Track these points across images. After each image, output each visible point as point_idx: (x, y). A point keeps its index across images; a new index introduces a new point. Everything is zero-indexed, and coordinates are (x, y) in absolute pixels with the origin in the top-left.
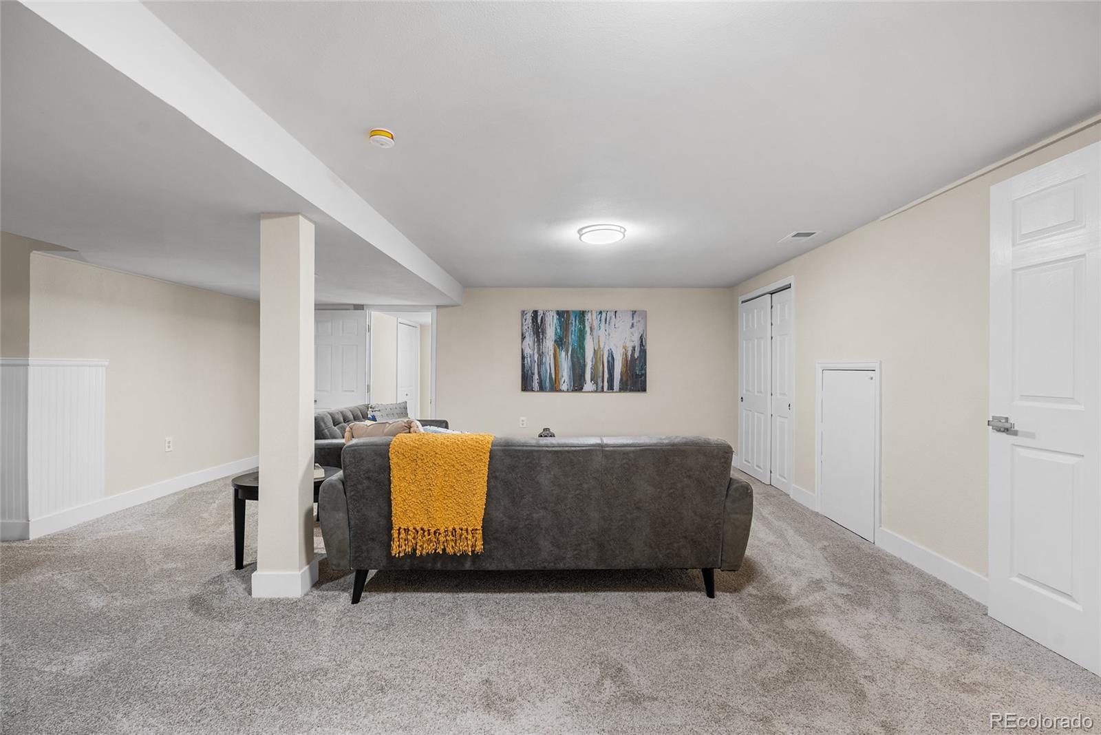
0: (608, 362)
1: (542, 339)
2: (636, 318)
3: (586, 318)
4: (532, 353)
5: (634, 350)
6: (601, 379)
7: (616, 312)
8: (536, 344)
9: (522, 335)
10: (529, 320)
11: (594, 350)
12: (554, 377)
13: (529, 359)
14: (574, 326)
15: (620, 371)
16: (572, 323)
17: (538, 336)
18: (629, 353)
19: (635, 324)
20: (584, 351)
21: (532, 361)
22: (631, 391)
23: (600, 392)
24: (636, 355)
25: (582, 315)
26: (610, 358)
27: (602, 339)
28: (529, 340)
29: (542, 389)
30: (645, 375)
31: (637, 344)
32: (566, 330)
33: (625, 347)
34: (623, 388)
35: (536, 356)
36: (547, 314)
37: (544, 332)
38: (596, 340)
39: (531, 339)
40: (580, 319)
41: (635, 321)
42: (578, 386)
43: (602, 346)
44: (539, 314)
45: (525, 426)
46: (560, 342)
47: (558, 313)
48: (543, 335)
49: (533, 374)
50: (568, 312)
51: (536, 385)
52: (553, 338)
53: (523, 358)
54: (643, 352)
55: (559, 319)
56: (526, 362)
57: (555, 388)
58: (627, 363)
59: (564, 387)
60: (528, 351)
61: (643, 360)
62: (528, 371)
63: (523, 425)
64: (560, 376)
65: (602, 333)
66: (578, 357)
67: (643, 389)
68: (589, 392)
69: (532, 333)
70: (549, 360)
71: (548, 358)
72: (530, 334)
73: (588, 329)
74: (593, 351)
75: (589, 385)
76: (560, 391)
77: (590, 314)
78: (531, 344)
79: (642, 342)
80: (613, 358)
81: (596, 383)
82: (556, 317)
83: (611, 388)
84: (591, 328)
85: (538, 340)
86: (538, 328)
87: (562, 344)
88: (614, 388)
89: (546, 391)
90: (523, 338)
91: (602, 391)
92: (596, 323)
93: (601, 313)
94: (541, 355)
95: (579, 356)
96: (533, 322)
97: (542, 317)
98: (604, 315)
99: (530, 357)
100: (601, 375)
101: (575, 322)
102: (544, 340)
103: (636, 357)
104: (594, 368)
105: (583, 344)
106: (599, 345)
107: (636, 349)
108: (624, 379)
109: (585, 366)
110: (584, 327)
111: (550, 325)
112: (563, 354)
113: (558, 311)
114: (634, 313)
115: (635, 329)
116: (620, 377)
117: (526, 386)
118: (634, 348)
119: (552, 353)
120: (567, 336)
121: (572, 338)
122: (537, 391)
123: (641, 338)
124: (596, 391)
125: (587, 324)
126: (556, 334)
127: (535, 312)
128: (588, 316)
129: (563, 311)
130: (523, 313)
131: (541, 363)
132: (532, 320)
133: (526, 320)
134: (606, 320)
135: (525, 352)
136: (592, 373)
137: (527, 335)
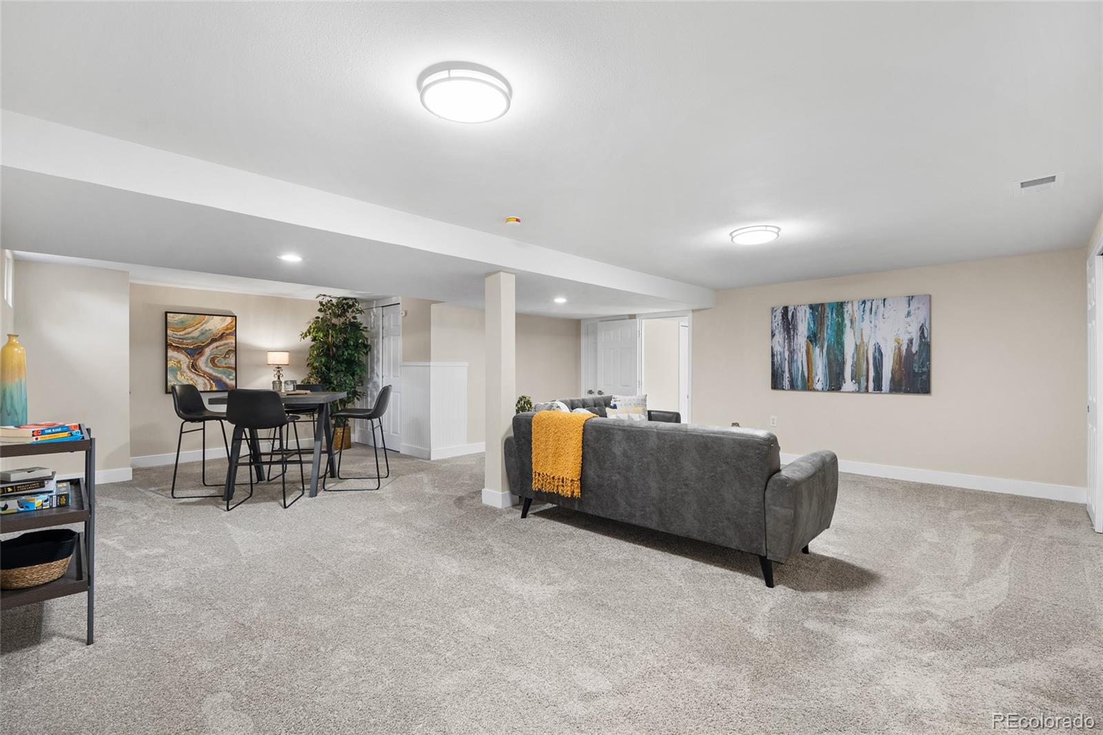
0: (875, 358)
1: (794, 336)
2: (914, 304)
3: (845, 310)
4: (782, 350)
5: (912, 343)
6: (865, 377)
7: (884, 300)
8: (786, 341)
9: (772, 332)
10: (779, 317)
11: (856, 345)
12: (806, 374)
13: (779, 357)
14: (830, 318)
15: (891, 368)
16: (828, 317)
17: (789, 333)
18: (904, 348)
19: (912, 312)
20: (843, 347)
21: (783, 359)
22: (907, 392)
23: (863, 393)
24: (915, 349)
25: (841, 305)
26: (877, 354)
27: (866, 333)
28: (779, 337)
29: (793, 387)
30: (928, 374)
31: (915, 335)
32: (821, 325)
33: (897, 341)
34: (896, 388)
35: (787, 353)
36: (799, 308)
37: (795, 328)
38: (858, 334)
39: (781, 336)
40: (838, 311)
41: (912, 307)
42: (835, 383)
43: (865, 340)
44: (789, 309)
45: (775, 425)
46: (813, 338)
47: (811, 307)
48: (794, 331)
49: (783, 372)
50: (822, 305)
51: (786, 383)
52: (806, 333)
53: (773, 356)
54: (926, 346)
55: (813, 314)
56: (776, 359)
57: (807, 386)
58: (901, 357)
59: (819, 386)
60: (778, 349)
61: (924, 355)
62: (778, 369)
63: (773, 423)
64: (814, 374)
65: (866, 326)
66: (835, 355)
67: (925, 389)
68: (849, 392)
69: (782, 330)
70: (801, 357)
71: (800, 355)
72: (780, 331)
73: (847, 322)
74: (854, 344)
75: (849, 385)
76: (814, 390)
77: (850, 305)
78: (781, 341)
79: (922, 333)
80: (881, 354)
81: (859, 382)
82: (809, 311)
83: (878, 387)
84: (851, 321)
85: (789, 337)
86: (788, 322)
87: (816, 340)
88: (883, 388)
89: (798, 390)
90: (773, 336)
91: (867, 391)
92: (857, 315)
93: (864, 302)
94: (792, 352)
95: (837, 352)
96: (783, 318)
97: (793, 312)
98: (868, 305)
99: (780, 354)
100: (864, 373)
101: (832, 314)
102: (796, 336)
103: (914, 352)
104: (856, 366)
105: (841, 339)
106: (862, 339)
107: (914, 341)
108: (897, 377)
109: (843, 363)
110: (843, 320)
111: (802, 320)
112: (817, 350)
113: (811, 305)
114: (910, 299)
115: (912, 317)
116: (890, 375)
117: (776, 384)
118: (911, 341)
119: (804, 350)
120: (821, 330)
121: (828, 334)
122: (788, 390)
123: (922, 329)
124: (858, 392)
125: (846, 316)
126: (808, 329)
127: (786, 309)
128: (848, 308)
129: (817, 304)
130: (773, 310)
131: (792, 361)
132: (782, 316)
133: (775, 317)
134: (871, 309)
135: (775, 350)
136: (852, 371)
137: (777, 332)
